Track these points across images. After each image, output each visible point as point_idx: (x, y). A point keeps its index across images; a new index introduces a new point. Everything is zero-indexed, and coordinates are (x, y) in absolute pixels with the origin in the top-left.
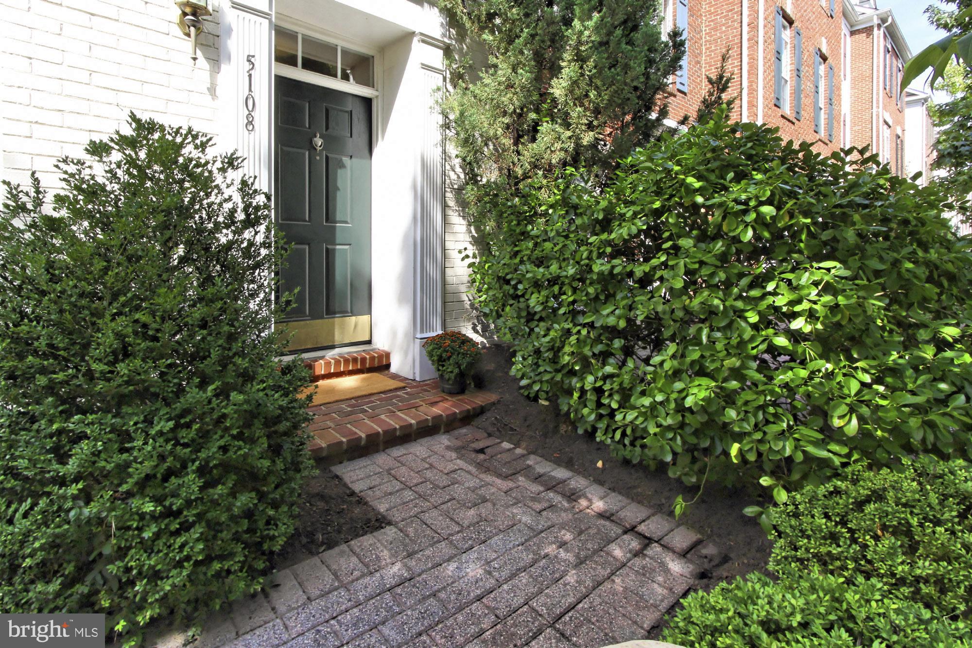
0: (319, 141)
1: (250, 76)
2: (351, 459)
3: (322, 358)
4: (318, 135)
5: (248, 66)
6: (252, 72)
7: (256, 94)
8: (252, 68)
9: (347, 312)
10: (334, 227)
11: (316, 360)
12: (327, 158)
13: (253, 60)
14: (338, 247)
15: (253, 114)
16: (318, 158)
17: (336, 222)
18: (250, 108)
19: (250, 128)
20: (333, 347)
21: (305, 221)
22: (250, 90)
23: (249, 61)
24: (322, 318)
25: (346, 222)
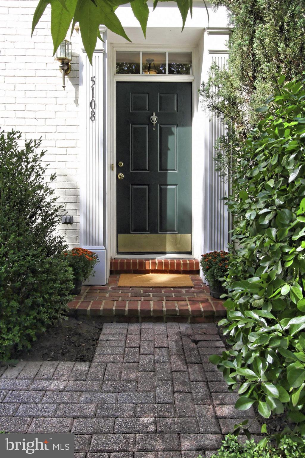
0: (154, 118)
1: (93, 89)
2: (119, 322)
3: (152, 259)
4: (154, 114)
5: (91, 83)
6: (94, 86)
7: (96, 99)
8: (94, 84)
9: (174, 231)
10: (166, 173)
11: (148, 259)
12: (161, 128)
13: (94, 79)
14: (169, 187)
15: (94, 110)
16: (154, 129)
17: (167, 170)
18: (93, 107)
19: (93, 119)
20: (164, 253)
21: (146, 170)
22: (93, 97)
23: (92, 80)
24: (156, 232)
25: (174, 170)
